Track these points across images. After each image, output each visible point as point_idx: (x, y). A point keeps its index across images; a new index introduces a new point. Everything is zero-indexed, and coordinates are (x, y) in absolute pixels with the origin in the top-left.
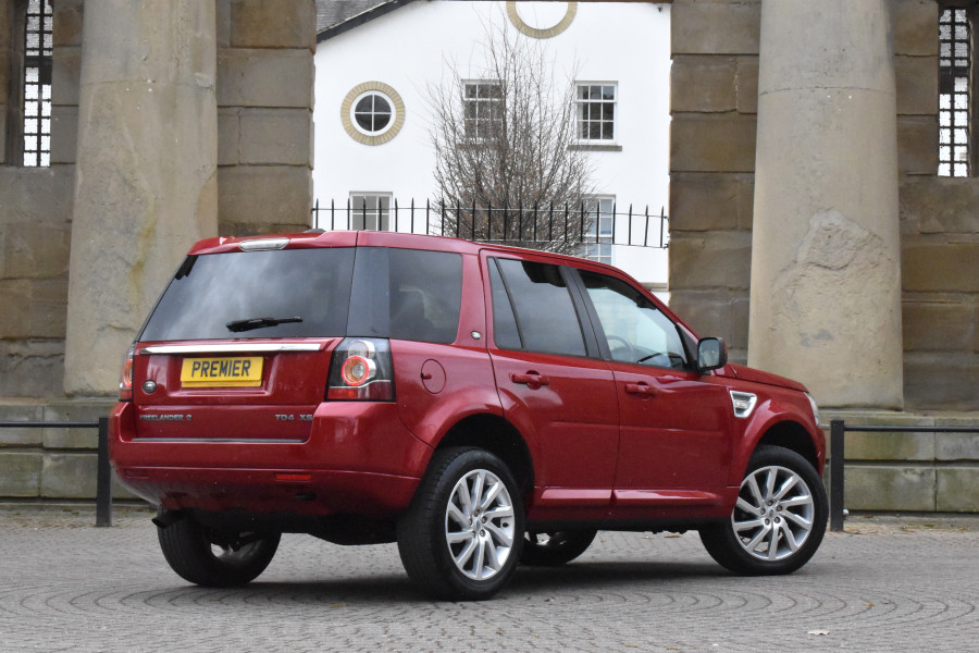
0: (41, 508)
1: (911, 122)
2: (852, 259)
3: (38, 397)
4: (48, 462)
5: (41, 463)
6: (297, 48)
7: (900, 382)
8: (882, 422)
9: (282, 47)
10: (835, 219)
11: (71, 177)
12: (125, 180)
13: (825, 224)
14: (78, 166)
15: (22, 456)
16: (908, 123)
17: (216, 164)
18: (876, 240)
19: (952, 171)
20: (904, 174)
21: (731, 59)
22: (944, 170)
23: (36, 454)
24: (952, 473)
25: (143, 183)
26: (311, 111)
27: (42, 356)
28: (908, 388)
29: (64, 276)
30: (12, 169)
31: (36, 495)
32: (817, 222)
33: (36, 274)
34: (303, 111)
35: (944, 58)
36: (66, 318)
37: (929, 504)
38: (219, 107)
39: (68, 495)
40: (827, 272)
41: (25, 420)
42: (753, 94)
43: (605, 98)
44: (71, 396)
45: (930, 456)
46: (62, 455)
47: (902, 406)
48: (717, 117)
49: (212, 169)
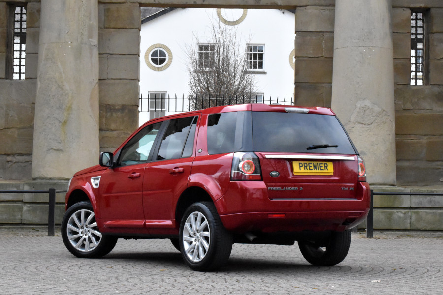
0: (22, 228)
1: (400, 62)
2: (374, 121)
3: (19, 180)
4: (25, 208)
5: (22, 208)
6: (133, 28)
7: (395, 173)
8: (388, 191)
9: (125, 28)
10: (367, 103)
11: (35, 84)
12: (59, 86)
13: (363, 105)
14: (38, 79)
15: (14, 206)
16: (398, 62)
17: (98, 78)
18: (385, 112)
19: (416, 83)
20: (396, 84)
21: (321, 34)
22: (413, 82)
23: (20, 204)
24: (418, 213)
25: (67, 87)
26: (139, 56)
27: (21, 162)
28: (398, 177)
29: (32, 128)
30: (8, 81)
31: (20, 222)
32: (360, 104)
33: (18, 127)
34: (136, 56)
35: (413, 34)
36: (32, 146)
37: (408, 227)
38: (99, 54)
39: (34, 222)
40: (363, 126)
41: (15, 189)
42: (331, 49)
43: (259, 51)
44: (35, 179)
45: (409, 206)
46: (31, 205)
47: (396, 184)
48: (316, 59)
49: (96, 81)
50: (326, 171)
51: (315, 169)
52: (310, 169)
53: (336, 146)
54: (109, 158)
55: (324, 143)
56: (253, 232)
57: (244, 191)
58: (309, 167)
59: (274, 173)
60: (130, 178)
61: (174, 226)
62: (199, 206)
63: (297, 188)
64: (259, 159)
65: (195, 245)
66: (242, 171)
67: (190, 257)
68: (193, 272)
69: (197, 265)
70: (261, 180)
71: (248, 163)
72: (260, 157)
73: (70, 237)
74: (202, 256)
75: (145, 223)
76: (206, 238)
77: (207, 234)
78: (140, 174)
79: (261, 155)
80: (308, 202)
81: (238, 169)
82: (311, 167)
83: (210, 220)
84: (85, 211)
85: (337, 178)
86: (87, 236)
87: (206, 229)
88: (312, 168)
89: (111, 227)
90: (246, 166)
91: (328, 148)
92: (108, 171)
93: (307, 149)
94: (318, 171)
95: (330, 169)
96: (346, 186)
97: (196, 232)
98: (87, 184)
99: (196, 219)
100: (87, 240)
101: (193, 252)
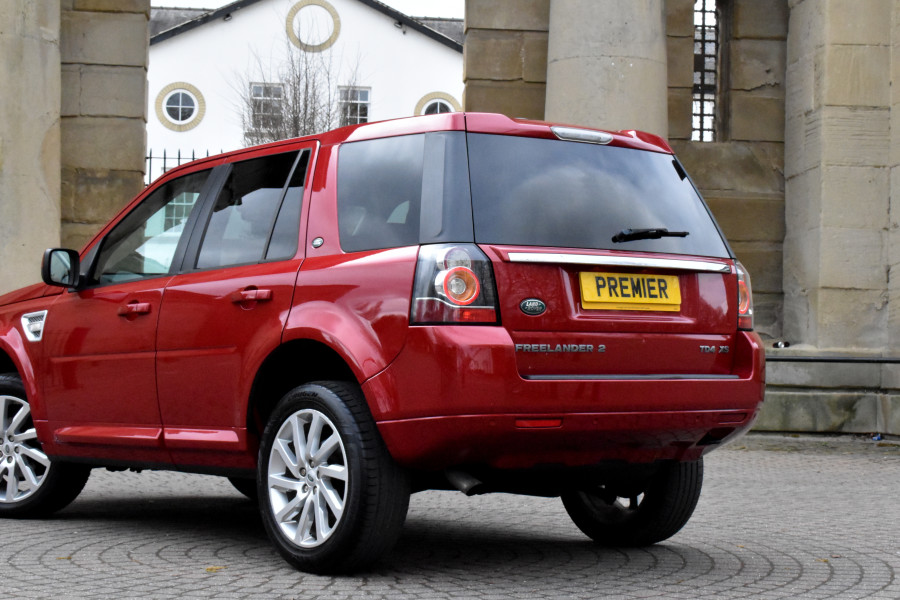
50: (664, 300)
51: (637, 295)
52: (624, 295)
53: (683, 235)
54: (69, 265)
55: (655, 224)
57: (447, 353)
58: (623, 287)
59: (532, 304)
60: (122, 315)
61: (243, 447)
62: (315, 395)
63: (590, 347)
64: (490, 263)
65: (304, 501)
66: (442, 298)
67: (289, 532)
68: (298, 575)
69: (308, 556)
70: (498, 323)
71: (459, 275)
72: (495, 258)
74: (325, 533)
75: (162, 434)
76: (336, 484)
77: (340, 471)
78: (150, 306)
79: (497, 253)
80: (597, 385)
81: (432, 292)
82: (626, 287)
83: (347, 432)
84: (7, 401)
85: (689, 321)
86: (12, 464)
87: (334, 458)
88: (629, 291)
89: (74, 443)
90: (453, 282)
91: (664, 238)
92: (67, 298)
93: (615, 240)
94: (644, 300)
95: (674, 296)
96: (710, 343)
97: (307, 466)
98: (14, 331)
99: (306, 428)
100: (11, 472)
101: (297, 518)
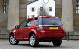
0: (5, 39)
2: (69, 20)
5: (5, 36)
8: (72, 32)
10: (68, 17)
14: (8, 13)
16: (74, 9)
17: (19, 13)
18: (71, 18)
20: (74, 13)
21: (60, 4)
22: (77, 13)
25: (13, 14)
28: (74, 30)
29: (7, 21)
30: (3, 13)
32: (67, 17)
33: (5, 21)
34: (26, 9)
36: (7, 25)
37: (76, 39)
38: (19, 8)
41: (4, 32)
43: (51, 8)
44: (8, 31)
46: (7, 35)
53: (59, 24)
54: (17, 27)
56: (43, 40)
58: (53, 28)
61: (28, 39)
62: (33, 35)
64: (44, 26)
65: (32, 42)
69: (32, 46)
70: (44, 30)
73: (10, 41)
75: (23, 38)
76: (34, 41)
78: (22, 29)
84: (13, 36)
85: (59, 30)
87: (34, 39)
90: (41, 28)
93: (53, 24)
94: (55, 29)
95: (57, 28)
97: (32, 40)
98: (14, 31)
99: (32, 37)
100: (14, 41)
101: (32, 44)
